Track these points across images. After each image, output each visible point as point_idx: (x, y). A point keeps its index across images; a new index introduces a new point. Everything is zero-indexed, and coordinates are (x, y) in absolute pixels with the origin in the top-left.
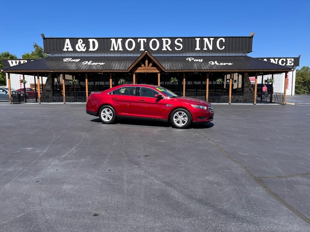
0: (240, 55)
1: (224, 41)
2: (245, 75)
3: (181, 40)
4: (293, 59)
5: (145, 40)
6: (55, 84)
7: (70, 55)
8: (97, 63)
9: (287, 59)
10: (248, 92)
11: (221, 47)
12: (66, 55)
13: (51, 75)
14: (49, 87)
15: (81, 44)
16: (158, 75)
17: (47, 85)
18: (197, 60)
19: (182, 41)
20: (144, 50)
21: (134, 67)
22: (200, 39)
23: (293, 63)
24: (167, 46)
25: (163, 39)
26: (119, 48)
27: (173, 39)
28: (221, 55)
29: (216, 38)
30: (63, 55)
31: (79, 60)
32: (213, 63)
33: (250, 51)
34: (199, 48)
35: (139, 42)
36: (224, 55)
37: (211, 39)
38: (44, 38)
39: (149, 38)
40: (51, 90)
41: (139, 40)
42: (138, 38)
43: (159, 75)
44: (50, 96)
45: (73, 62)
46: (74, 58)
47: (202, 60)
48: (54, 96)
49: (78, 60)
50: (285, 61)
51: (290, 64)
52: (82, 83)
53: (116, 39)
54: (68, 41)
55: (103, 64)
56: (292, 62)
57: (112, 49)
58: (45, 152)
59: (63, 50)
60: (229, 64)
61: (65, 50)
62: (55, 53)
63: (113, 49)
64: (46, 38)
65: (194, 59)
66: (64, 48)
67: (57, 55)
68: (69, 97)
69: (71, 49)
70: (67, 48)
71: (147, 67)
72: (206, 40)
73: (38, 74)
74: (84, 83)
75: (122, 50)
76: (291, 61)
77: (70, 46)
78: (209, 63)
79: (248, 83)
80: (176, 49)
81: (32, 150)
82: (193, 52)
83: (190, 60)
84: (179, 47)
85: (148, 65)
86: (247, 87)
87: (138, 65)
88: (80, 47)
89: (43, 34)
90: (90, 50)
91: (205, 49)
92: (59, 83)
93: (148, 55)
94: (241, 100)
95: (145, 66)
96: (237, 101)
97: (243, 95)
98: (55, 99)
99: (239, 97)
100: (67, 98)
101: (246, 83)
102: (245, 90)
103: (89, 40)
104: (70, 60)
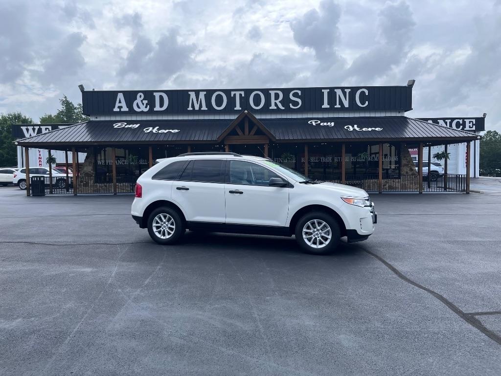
0: (393, 114)
1: (367, 94)
2: (402, 147)
3: (299, 92)
4: (474, 121)
5: (243, 93)
6: (99, 162)
7: (124, 118)
8: (167, 131)
9: (465, 120)
10: (407, 173)
11: (363, 103)
12: (118, 118)
13: (93, 150)
14: (89, 169)
15: (142, 101)
16: (264, 148)
17: (86, 166)
18: (325, 124)
19: (300, 94)
20: (240, 109)
21: (227, 136)
22: (328, 90)
23: (474, 127)
24: (277, 102)
25: (270, 92)
26: (201, 106)
27: (286, 91)
28: (362, 115)
29: (354, 90)
30: (113, 119)
31: (139, 125)
32: (351, 129)
33: (409, 108)
34: (328, 104)
35: (232, 96)
36: (367, 115)
37: (346, 90)
38: (83, 92)
39: (249, 90)
40: (93, 173)
41: (233, 93)
42: (231, 90)
43: (266, 147)
44: (91, 182)
45: (128, 128)
46: (129, 122)
47: (333, 124)
48: (96, 183)
50: (461, 121)
51: (470, 127)
52: (142, 162)
54: (120, 96)
55: (177, 131)
56: (473, 125)
57: (190, 108)
58: (113, 275)
59: (113, 110)
60: (377, 129)
62: (100, 115)
63: (192, 107)
64: (87, 92)
65: (321, 123)
66: (114, 107)
67: (102, 119)
68: (122, 184)
69: (125, 109)
71: (248, 136)
73: (74, 149)
74: (145, 161)
75: (206, 109)
76: (471, 123)
77: (123, 104)
78: (345, 127)
79: (408, 158)
80: (291, 106)
81: (92, 272)
82: (319, 111)
83: (314, 124)
84: (296, 103)
85: (249, 133)
86: (405, 165)
87: (233, 133)
88: (140, 104)
89: (82, 85)
90: (155, 109)
91: (338, 106)
92: (105, 162)
93: (248, 117)
94: (397, 186)
95: (244, 135)
96: (390, 187)
97: (400, 178)
98: (98, 188)
99: (393, 181)
100: (118, 185)
101: (404, 160)
102: (402, 170)
103: (154, 95)
104: (124, 125)
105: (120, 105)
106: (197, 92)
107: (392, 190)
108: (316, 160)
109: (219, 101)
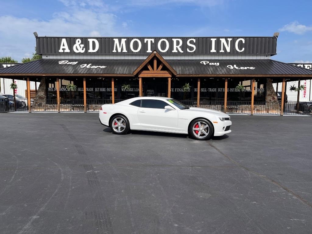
0: (262, 58)
1: (244, 42)
2: (268, 81)
3: (194, 40)
5: (153, 40)
6: (49, 90)
7: (67, 58)
8: (97, 67)
9: (305, 65)
10: (270, 100)
11: (241, 49)
12: (62, 58)
13: (44, 80)
14: (42, 94)
15: (79, 45)
16: (168, 80)
17: (40, 91)
18: (213, 64)
19: (195, 42)
20: (151, 52)
21: (140, 70)
22: (216, 39)
24: (178, 47)
25: (173, 39)
26: (122, 49)
27: (185, 39)
28: (240, 58)
29: (234, 39)
30: (59, 57)
31: (77, 62)
32: (232, 67)
33: (273, 53)
34: (215, 50)
35: (145, 42)
36: (243, 58)
37: (228, 39)
38: (37, 37)
39: (158, 38)
40: (45, 97)
41: (146, 40)
42: (144, 38)
43: (170, 80)
44: (44, 103)
45: (69, 64)
46: (70, 60)
47: (218, 64)
48: (47, 104)
49: (75, 63)
50: (302, 66)
52: (79, 90)
53: (120, 39)
54: (64, 41)
55: (104, 67)
59: (58, 51)
60: (251, 68)
62: (50, 55)
63: (116, 50)
64: (39, 38)
65: (209, 63)
66: (59, 50)
67: (51, 57)
68: (65, 105)
69: (67, 50)
70: (64, 49)
71: (156, 71)
73: (28, 79)
74: (82, 89)
75: (127, 51)
76: (309, 67)
77: (66, 47)
78: (228, 66)
79: (271, 90)
80: (188, 50)
82: (208, 54)
83: (205, 64)
84: (191, 48)
85: (158, 67)
86: (269, 95)
87: (145, 68)
88: (78, 47)
89: (36, 32)
90: (89, 51)
91: (222, 51)
92: (54, 89)
93: (157, 57)
94: (263, 110)
95: (153, 70)
96: (258, 111)
97: (265, 104)
98: (48, 107)
99: (260, 106)
100: (61, 106)
101: (269, 91)
102: (267, 98)
103: (89, 40)
104: (66, 62)
105: (64, 47)
107: (259, 113)
108: (205, 90)
109: (136, 45)
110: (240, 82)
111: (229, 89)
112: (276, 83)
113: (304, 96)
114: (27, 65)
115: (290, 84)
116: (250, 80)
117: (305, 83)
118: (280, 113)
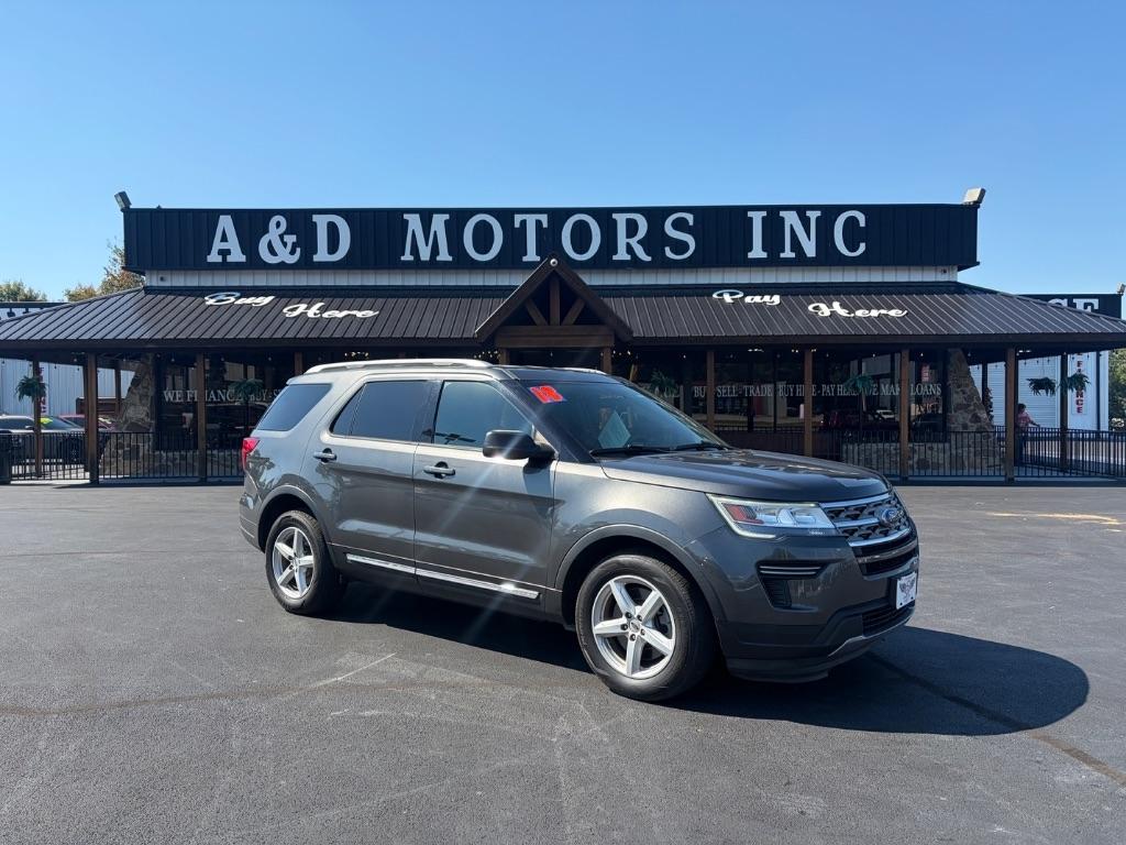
0: (930, 277)
1: (862, 224)
2: (952, 360)
3: (690, 218)
4: (1096, 302)
5: (544, 218)
6: (168, 396)
8: (345, 313)
9: (1074, 301)
10: (965, 426)
11: (853, 248)
12: (218, 281)
13: (150, 363)
14: (139, 412)
15: (281, 237)
16: (601, 358)
17: (135, 405)
19: (691, 223)
20: (538, 259)
21: (505, 324)
22: (764, 214)
24: (633, 242)
25: (615, 216)
26: (435, 251)
27: (656, 215)
29: (830, 212)
30: (207, 280)
31: (271, 298)
32: (825, 311)
33: (969, 260)
34: (764, 250)
35: (517, 225)
36: (863, 277)
37: (809, 213)
38: (127, 211)
39: (561, 211)
40: (150, 425)
41: (518, 219)
42: (513, 211)
43: (607, 356)
44: (145, 448)
45: (243, 306)
46: (247, 291)
47: (776, 299)
48: (158, 449)
49: (265, 300)
50: (1065, 303)
54: (226, 223)
55: (370, 313)
57: (407, 257)
59: (205, 259)
60: (893, 313)
61: (214, 257)
62: (172, 272)
63: (412, 254)
64: (137, 212)
65: (745, 296)
66: (209, 254)
67: (178, 281)
68: (222, 454)
69: (237, 256)
70: (224, 253)
71: (559, 327)
72: (791, 219)
73: (91, 360)
75: (450, 259)
76: (1089, 308)
77: (233, 244)
78: (810, 308)
79: (967, 390)
80: (668, 252)
82: (737, 266)
83: (728, 298)
84: (680, 247)
85: (562, 318)
86: (960, 407)
87: (520, 318)
88: (277, 245)
89: (124, 194)
90: (316, 258)
91: (788, 254)
93: (559, 276)
94: (941, 462)
95: (549, 323)
96: (923, 464)
97: (947, 440)
98: (164, 462)
99: (931, 449)
100: (212, 455)
101: (957, 393)
102: (954, 419)
103: (314, 220)
104: (232, 298)
105: (224, 246)
106: (426, 215)
107: (929, 472)
108: (731, 393)
109: (483, 238)
110: (854, 364)
111: (819, 388)
112: (981, 366)
113: (1079, 410)
114: (89, 309)
115: (1031, 369)
116: (889, 356)
117: (1079, 364)
118: (1003, 473)
